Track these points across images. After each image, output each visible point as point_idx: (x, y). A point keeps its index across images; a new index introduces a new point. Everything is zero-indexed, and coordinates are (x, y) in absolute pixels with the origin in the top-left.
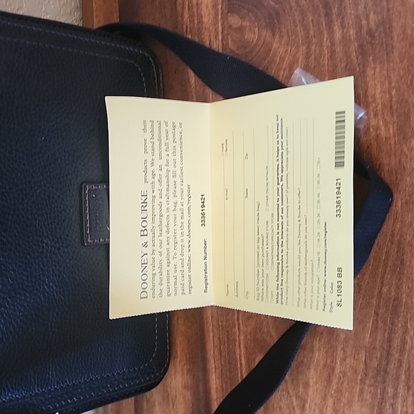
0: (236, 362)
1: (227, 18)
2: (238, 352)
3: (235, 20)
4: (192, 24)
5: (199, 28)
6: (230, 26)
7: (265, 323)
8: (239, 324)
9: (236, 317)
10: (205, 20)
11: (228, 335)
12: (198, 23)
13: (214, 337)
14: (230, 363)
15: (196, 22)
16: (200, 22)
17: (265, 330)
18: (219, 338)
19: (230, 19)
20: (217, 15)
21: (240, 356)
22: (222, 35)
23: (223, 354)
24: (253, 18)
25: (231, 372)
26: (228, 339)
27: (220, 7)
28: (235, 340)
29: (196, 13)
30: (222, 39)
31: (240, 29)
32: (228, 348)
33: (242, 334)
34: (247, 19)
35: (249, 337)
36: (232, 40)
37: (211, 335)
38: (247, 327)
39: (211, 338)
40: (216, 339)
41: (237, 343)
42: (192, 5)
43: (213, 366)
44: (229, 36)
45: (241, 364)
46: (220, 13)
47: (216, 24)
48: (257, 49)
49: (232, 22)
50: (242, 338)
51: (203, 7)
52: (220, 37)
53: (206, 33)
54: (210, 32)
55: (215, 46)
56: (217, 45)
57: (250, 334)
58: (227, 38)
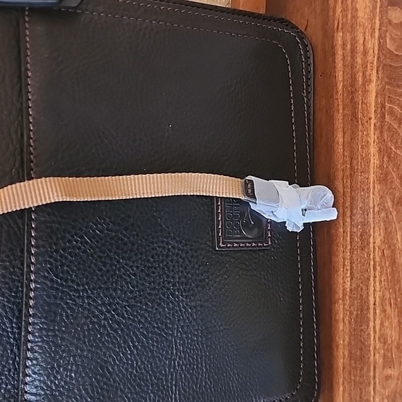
1: (387, 12)
3: (396, 15)
4: (344, 20)
5: (353, 24)
6: (390, 22)
8: (375, 383)
9: (372, 374)
10: (360, 14)
11: (361, 393)
12: (352, 17)
13: (344, 391)
15: (349, 16)
16: (354, 17)
18: (350, 394)
19: (390, 13)
20: (374, 8)
22: (380, 32)
26: (360, 397)
29: (350, 6)
30: (380, 37)
33: (377, 395)
36: (390, 39)
37: (341, 389)
38: (384, 388)
39: (341, 392)
40: (346, 395)
44: (388, 34)
46: (378, 5)
47: (372, 19)
49: (393, 16)
50: (377, 400)
52: (377, 35)
53: (361, 30)
54: (365, 28)
55: (369, 45)
56: (373, 44)
57: (387, 397)
58: (385, 36)
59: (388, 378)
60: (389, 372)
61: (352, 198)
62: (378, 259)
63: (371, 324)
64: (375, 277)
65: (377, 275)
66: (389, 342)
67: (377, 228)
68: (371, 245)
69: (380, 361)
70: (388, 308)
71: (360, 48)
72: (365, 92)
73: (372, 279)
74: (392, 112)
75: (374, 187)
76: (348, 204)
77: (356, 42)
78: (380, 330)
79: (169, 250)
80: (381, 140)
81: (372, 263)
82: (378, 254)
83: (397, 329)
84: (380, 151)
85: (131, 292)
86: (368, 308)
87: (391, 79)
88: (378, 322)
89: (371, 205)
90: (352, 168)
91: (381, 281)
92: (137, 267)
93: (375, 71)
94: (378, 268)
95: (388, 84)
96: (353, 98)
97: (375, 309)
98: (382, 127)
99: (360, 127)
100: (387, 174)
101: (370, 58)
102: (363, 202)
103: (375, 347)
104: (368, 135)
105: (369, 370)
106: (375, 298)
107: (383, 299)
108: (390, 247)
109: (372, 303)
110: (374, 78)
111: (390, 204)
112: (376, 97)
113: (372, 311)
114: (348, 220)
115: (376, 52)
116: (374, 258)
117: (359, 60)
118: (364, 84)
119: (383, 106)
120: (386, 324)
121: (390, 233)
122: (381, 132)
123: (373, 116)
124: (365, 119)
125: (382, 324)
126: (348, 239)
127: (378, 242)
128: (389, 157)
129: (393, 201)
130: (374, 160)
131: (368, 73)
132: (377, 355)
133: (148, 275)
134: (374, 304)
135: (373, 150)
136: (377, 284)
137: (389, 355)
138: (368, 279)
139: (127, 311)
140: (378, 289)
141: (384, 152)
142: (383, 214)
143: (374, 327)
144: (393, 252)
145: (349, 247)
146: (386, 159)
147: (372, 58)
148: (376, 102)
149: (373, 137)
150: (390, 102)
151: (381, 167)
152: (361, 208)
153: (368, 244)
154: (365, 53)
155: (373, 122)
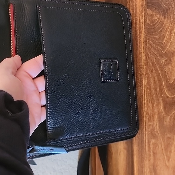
0: (144, 141)
2: (145, 137)
3: (150, 12)
4: (133, 13)
5: (135, 14)
6: (148, 14)
7: (156, 128)
8: (145, 128)
9: (144, 125)
10: (138, 11)
12: (135, 12)
14: (141, 141)
15: (134, 12)
16: (136, 12)
17: (156, 130)
19: (148, 11)
20: (143, 9)
21: (146, 139)
22: (144, 17)
23: (139, 138)
24: (157, 11)
25: (142, 145)
27: (144, 6)
28: (144, 133)
29: (134, 8)
30: (145, 19)
31: (152, 15)
32: (141, 136)
34: (155, 11)
35: (149, 132)
36: (148, 20)
38: (149, 129)
41: (145, 134)
42: (133, 5)
43: (135, 142)
44: (147, 18)
45: (146, 142)
47: (142, 13)
48: (158, 23)
49: (149, 12)
50: (146, 132)
51: (138, 6)
52: (144, 18)
53: (138, 16)
54: (140, 16)
55: (141, 21)
56: (142, 21)
57: (150, 131)
58: (146, 19)
59: (150, 125)
60: (150, 123)
61: (137, 70)
62: (145, 89)
63: (144, 109)
64: (145, 95)
65: (145, 94)
66: (150, 114)
67: (145, 80)
68: (143, 85)
69: (147, 120)
70: (149, 104)
71: (138, 22)
72: (140, 36)
73: (144, 95)
74: (149, 43)
75: (144, 67)
77: (137, 20)
78: (147, 111)
79: (87, 83)
80: (146, 52)
81: (144, 90)
82: (145, 87)
83: (152, 110)
84: (145, 55)
85: (77, 96)
86: (143, 105)
87: (148, 32)
88: (146, 109)
89: (143, 72)
90: (136, 61)
91: (146, 96)
92: (78, 88)
93: (143, 30)
94: (146, 92)
95: (148, 34)
96: (136, 38)
97: (145, 105)
98: (146, 48)
99: (139, 48)
100: (148, 63)
101: (142, 26)
102: (140, 72)
103: (145, 116)
104: (141, 50)
105: (144, 124)
106: (145, 101)
107: (147, 101)
108: (149, 85)
109: (144, 103)
110: (143, 32)
111: (149, 72)
112: (144, 38)
113: (144, 105)
115: (144, 24)
116: (144, 89)
117: (138, 26)
118: (140, 34)
119: (146, 41)
120: (149, 109)
121: (149, 81)
122: (146, 49)
123: (143, 44)
124: (140, 45)
125: (147, 109)
127: (145, 84)
128: (148, 57)
129: (150, 71)
130: (144, 58)
131: (141, 30)
132: (146, 119)
133: (81, 91)
134: (145, 103)
135: (143, 55)
136: (145, 97)
137: (150, 118)
138: (143, 96)
139: (76, 102)
141: (147, 56)
142: (147, 75)
143: (145, 110)
144: (150, 87)
146: (147, 58)
147: (142, 25)
148: (144, 40)
149: (143, 51)
150: (148, 40)
151: (146, 60)
152: (140, 73)
153: (142, 85)
154: (140, 24)
155: (143, 46)
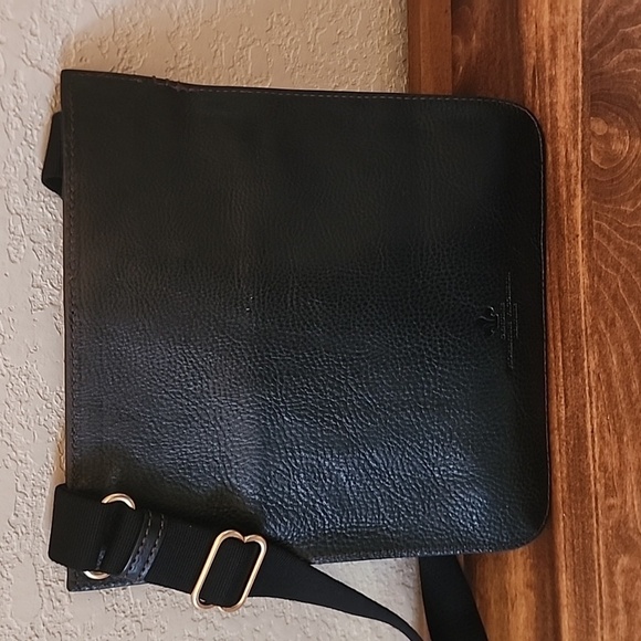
0: (593, 561)
1: (589, 123)
2: (595, 549)
3: (599, 127)
5: (553, 135)
6: (593, 133)
7: (631, 516)
8: (597, 515)
9: (594, 505)
10: (561, 124)
11: (584, 527)
12: (551, 127)
13: (564, 528)
14: (585, 563)
16: (554, 127)
17: (632, 525)
18: (571, 529)
19: (593, 124)
20: (576, 118)
21: (599, 555)
22: (583, 144)
23: (577, 550)
24: (623, 124)
25: (586, 574)
26: (583, 532)
27: (580, 108)
28: (592, 534)
29: (549, 115)
30: (583, 149)
31: (606, 138)
32: (584, 543)
33: (601, 527)
34: (615, 124)
35: (610, 532)
36: (594, 151)
37: (562, 524)
38: (608, 519)
39: (562, 529)
40: (568, 530)
41: (595, 539)
42: (545, 105)
43: (564, 564)
44: (591, 146)
45: (599, 565)
46: (580, 115)
47: (574, 130)
48: (628, 164)
49: (596, 128)
50: (601, 532)
51: (559, 108)
52: (580, 146)
53: (562, 141)
54: (566, 139)
55: (572, 157)
56: (576, 156)
57: (611, 528)
58: (589, 149)
59: (611, 507)
60: (612, 501)
61: (562, 321)
62: (593, 384)
63: (590, 453)
64: (591, 403)
65: (593, 400)
66: (610, 470)
67: (591, 352)
68: (586, 370)
69: (601, 490)
70: (607, 434)
71: (562, 160)
72: (571, 207)
73: (588, 405)
74: (599, 228)
75: (585, 309)
76: (558, 327)
77: (558, 154)
78: (600, 458)
80: (590, 259)
81: (587, 388)
82: (593, 378)
83: (618, 456)
84: (589, 270)
86: (586, 436)
87: (597, 194)
88: (597, 450)
89: (583, 327)
90: (560, 288)
91: (597, 408)
93: (579, 186)
94: (594, 394)
95: (594, 199)
96: (557, 214)
97: (593, 437)
98: (590, 245)
99: (567, 244)
100: (598, 294)
101: (574, 171)
102: (575, 324)
103: (595, 477)
104: (575, 253)
105: (590, 502)
106: (592, 425)
107: (601, 425)
108: (605, 371)
109: (590, 430)
110: (579, 193)
111: (603, 326)
112: (582, 213)
113: (590, 439)
114: (560, 344)
115: (580, 165)
116: (589, 383)
117: (562, 174)
118: (569, 199)
119: (590, 223)
120: (606, 451)
121: (605, 355)
122: (590, 250)
123: (580, 233)
124: (572, 236)
125: (601, 452)
126: (561, 364)
127: (593, 366)
128: (600, 277)
129: (606, 323)
130: (584, 280)
131: (572, 187)
132: (598, 485)
134: (592, 432)
135: (582, 269)
136: (594, 410)
137: (611, 483)
138: (585, 406)
140: (595, 415)
141: (593, 271)
142: (596, 337)
143: (593, 456)
144: (609, 375)
145: (561, 373)
146: (596, 278)
147: (576, 170)
148: (583, 219)
149: (581, 255)
150: (598, 218)
151: (591, 286)
152: (573, 331)
153: (583, 369)
154: (568, 165)
155: (580, 239)
